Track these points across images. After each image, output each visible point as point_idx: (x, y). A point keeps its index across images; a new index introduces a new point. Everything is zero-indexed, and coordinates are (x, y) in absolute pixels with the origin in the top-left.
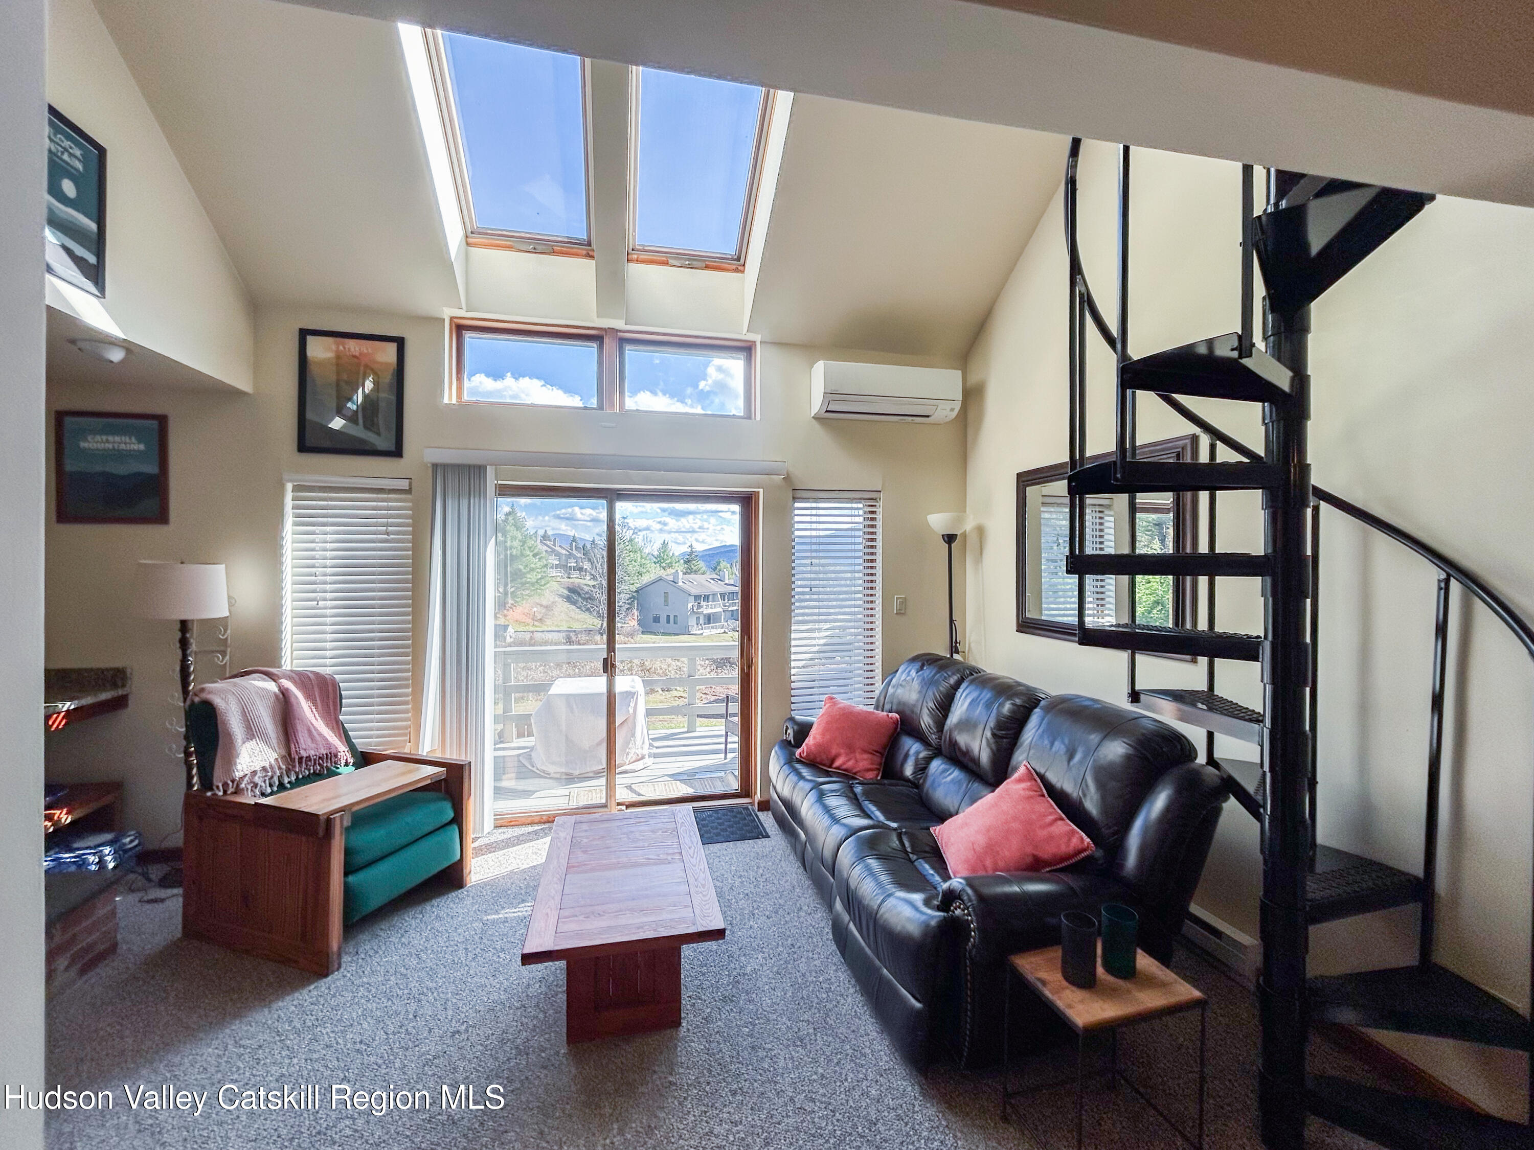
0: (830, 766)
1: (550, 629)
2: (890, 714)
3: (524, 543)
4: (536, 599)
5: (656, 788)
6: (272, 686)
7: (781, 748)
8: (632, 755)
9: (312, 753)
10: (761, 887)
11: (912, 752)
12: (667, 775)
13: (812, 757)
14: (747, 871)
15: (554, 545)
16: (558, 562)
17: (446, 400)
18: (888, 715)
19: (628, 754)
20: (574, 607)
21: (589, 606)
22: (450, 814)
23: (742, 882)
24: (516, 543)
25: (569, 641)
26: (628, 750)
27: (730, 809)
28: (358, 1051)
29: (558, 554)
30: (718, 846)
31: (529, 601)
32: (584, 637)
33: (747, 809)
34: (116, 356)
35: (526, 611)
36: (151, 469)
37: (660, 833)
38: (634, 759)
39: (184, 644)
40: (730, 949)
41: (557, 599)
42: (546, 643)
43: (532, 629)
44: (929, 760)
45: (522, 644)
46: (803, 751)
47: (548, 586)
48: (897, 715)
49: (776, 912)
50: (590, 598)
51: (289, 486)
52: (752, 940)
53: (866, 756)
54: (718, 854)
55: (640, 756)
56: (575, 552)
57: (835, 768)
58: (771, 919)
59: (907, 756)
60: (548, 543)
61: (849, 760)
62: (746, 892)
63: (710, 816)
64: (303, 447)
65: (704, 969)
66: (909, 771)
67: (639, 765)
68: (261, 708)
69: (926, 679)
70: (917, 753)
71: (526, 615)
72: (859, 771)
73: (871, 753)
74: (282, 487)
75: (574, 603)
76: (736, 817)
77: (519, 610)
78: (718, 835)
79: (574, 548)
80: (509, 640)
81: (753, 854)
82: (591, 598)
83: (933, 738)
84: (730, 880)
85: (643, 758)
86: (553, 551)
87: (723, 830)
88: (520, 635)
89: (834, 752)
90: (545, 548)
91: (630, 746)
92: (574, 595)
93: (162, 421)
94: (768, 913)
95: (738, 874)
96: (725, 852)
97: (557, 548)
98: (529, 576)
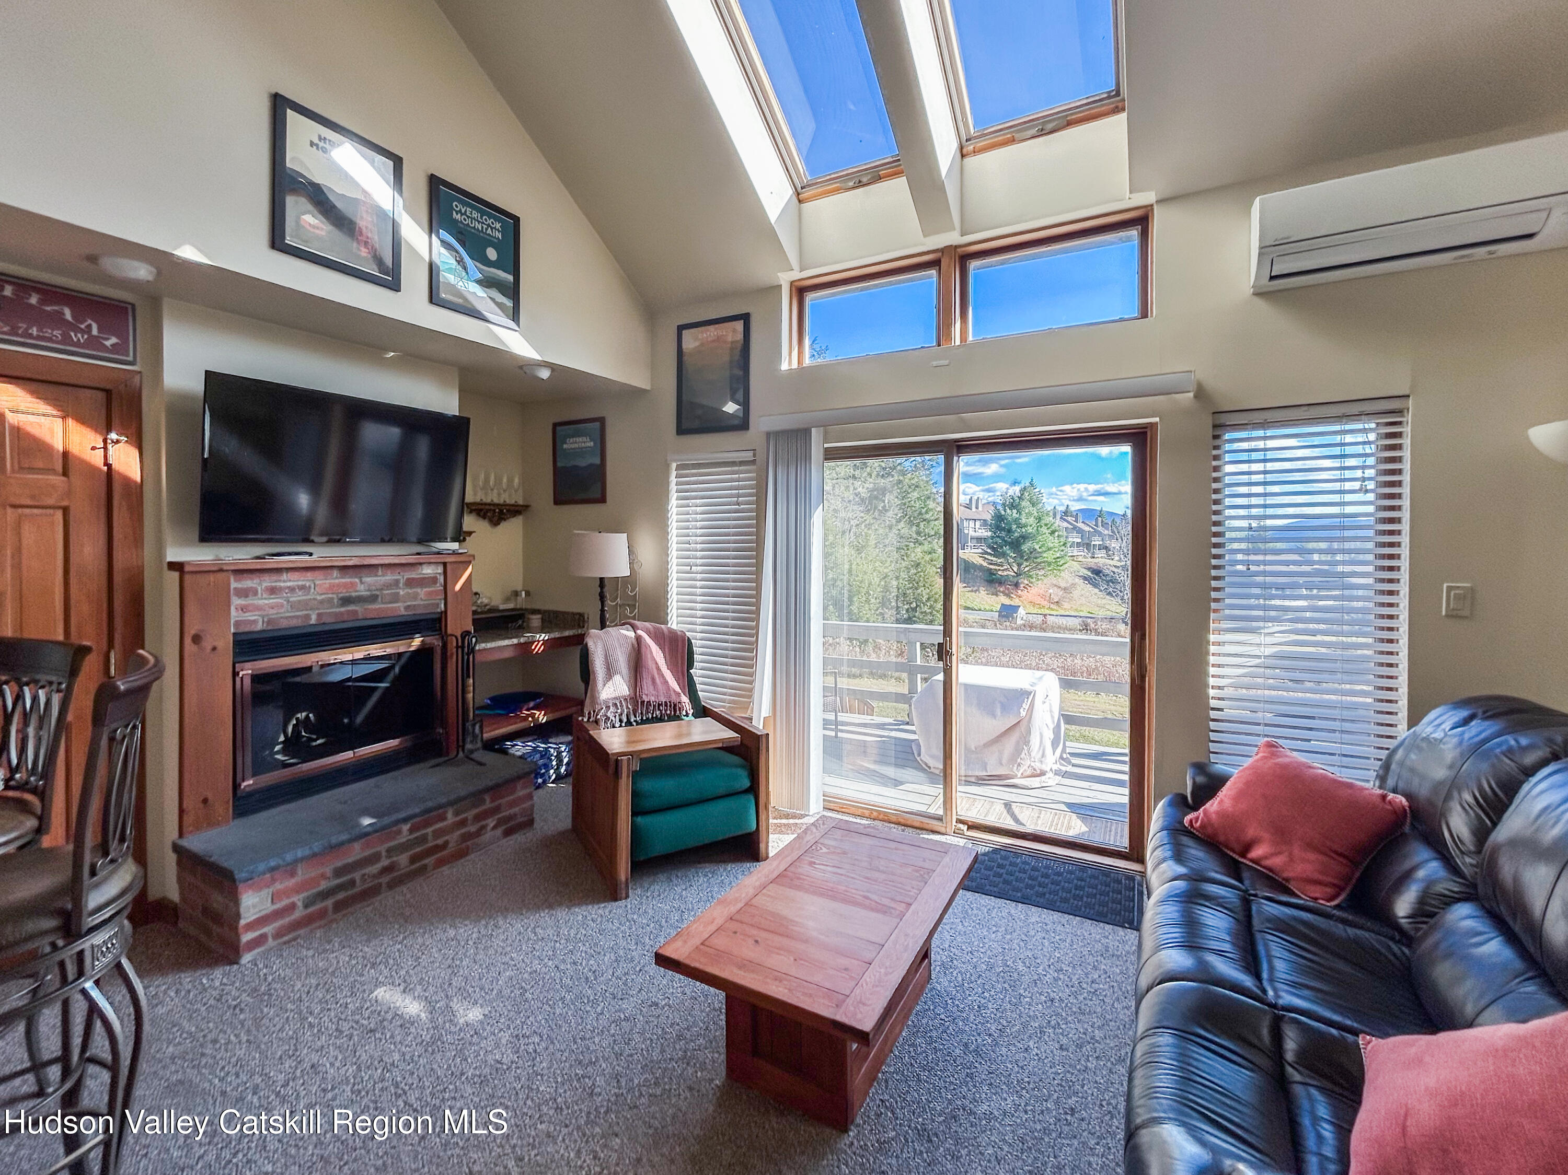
0: (1243, 855)
1: (1067, 613)
2: (1391, 796)
3: (1039, 519)
4: (1051, 579)
5: (1042, 816)
6: (631, 634)
7: (1171, 804)
8: (1026, 767)
9: (653, 699)
10: (1081, 998)
11: (1421, 874)
12: (1064, 803)
13: (1209, 831)
14: (1074, 967)
15: (1076, 521)
16: (1079, 540)
17: (784, 366)
18: (1384, 797)
19: (1019, 765)
20: (1096, 590)
21: (1111, 590)
22: (746, 783)
23: (1056, 980)
24: (1031, 520)
25: (1086, 628)
26: (1019, 760)
27: (1107, 872)
28: (587, 978)
29: (1080, 531)
30: (1056, 916)
31: (1045, 581)
32: (1105, 626)
33: (1132, 879)
34: (545, 374)
35: (1041, 592)
36: (597, 461)
37: (910, 870)
38: (1029, 772)
39: (602, 597)
40: (977, 1065)
41: (1077, 580)
42: (1061, 629)
43: (1047, 612)
44: (1449, 901)
45: (1032, 627)
46: (1197, 819)
47: (1066, 566)
48: (1404, 800)
49: (1080, 1046)
50: (1111, 581)
51: (674, 465)
52: (1016, 1069)
53: (1312, 856)
54: (1048, 928)
55: (1039, 772)
56: (1100, 529)
57: (1252, 860)
58: (1064, 1053)
59: (1407, 876)
60: (1069, 519)
61: (1273, 855)
62: (1052, 995)
63: (1071, 872)
64: (682, 430)
65: (924, 1075)
66: (1403, 906)
67: (1035, 782)
68: (619, 654)
69: (1465, 744)
70: (1430, 883)
71: (1043, 597)
72: (1294, 879)
73: (1326, 854)
74: (667, 467)
75: (1095, 586)
76: (1107, 885)
77: (1034, 590)
78: (1065, 900)
79: (1100, 524)
80: (1019, 622)
81: (1098, 946)
82: (1113, 581)
83: (1466, 863)
84: (1041, 968)
85: (1043, 773)
86: (1075, 528)
87: (1075, 897)
88: (1030, 617)
89: (1251, 832)
90: (1065, 524)
91: (1023, 756)
92: (1096, 575)
93: (602, 421)
94: (1064, 1041)
95: (1058, 966)
96: (1059, 928)
97: (1080, 525)
98: (1045, 555)
